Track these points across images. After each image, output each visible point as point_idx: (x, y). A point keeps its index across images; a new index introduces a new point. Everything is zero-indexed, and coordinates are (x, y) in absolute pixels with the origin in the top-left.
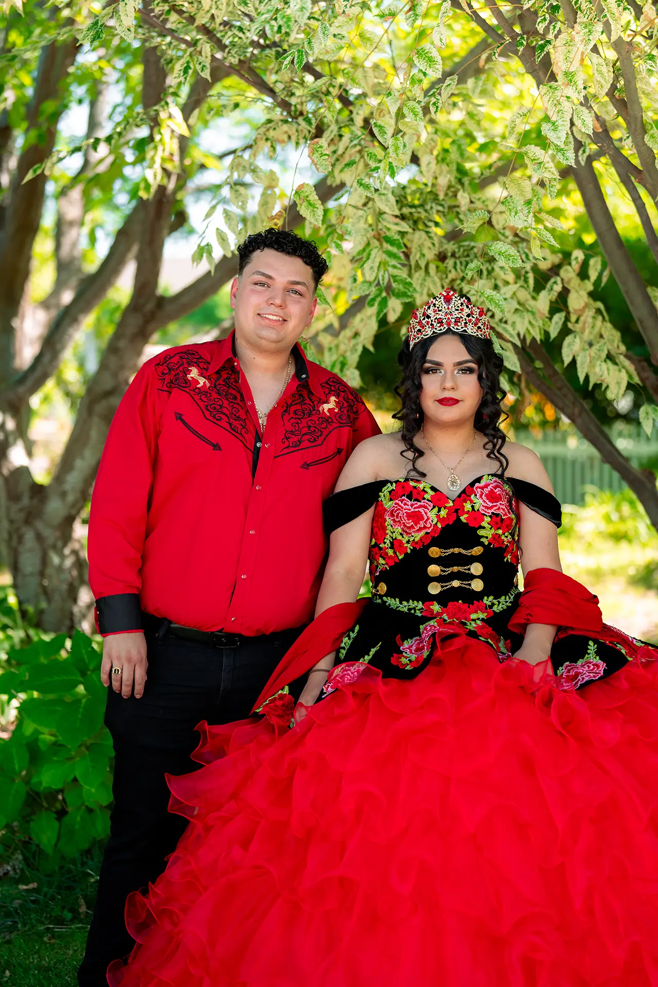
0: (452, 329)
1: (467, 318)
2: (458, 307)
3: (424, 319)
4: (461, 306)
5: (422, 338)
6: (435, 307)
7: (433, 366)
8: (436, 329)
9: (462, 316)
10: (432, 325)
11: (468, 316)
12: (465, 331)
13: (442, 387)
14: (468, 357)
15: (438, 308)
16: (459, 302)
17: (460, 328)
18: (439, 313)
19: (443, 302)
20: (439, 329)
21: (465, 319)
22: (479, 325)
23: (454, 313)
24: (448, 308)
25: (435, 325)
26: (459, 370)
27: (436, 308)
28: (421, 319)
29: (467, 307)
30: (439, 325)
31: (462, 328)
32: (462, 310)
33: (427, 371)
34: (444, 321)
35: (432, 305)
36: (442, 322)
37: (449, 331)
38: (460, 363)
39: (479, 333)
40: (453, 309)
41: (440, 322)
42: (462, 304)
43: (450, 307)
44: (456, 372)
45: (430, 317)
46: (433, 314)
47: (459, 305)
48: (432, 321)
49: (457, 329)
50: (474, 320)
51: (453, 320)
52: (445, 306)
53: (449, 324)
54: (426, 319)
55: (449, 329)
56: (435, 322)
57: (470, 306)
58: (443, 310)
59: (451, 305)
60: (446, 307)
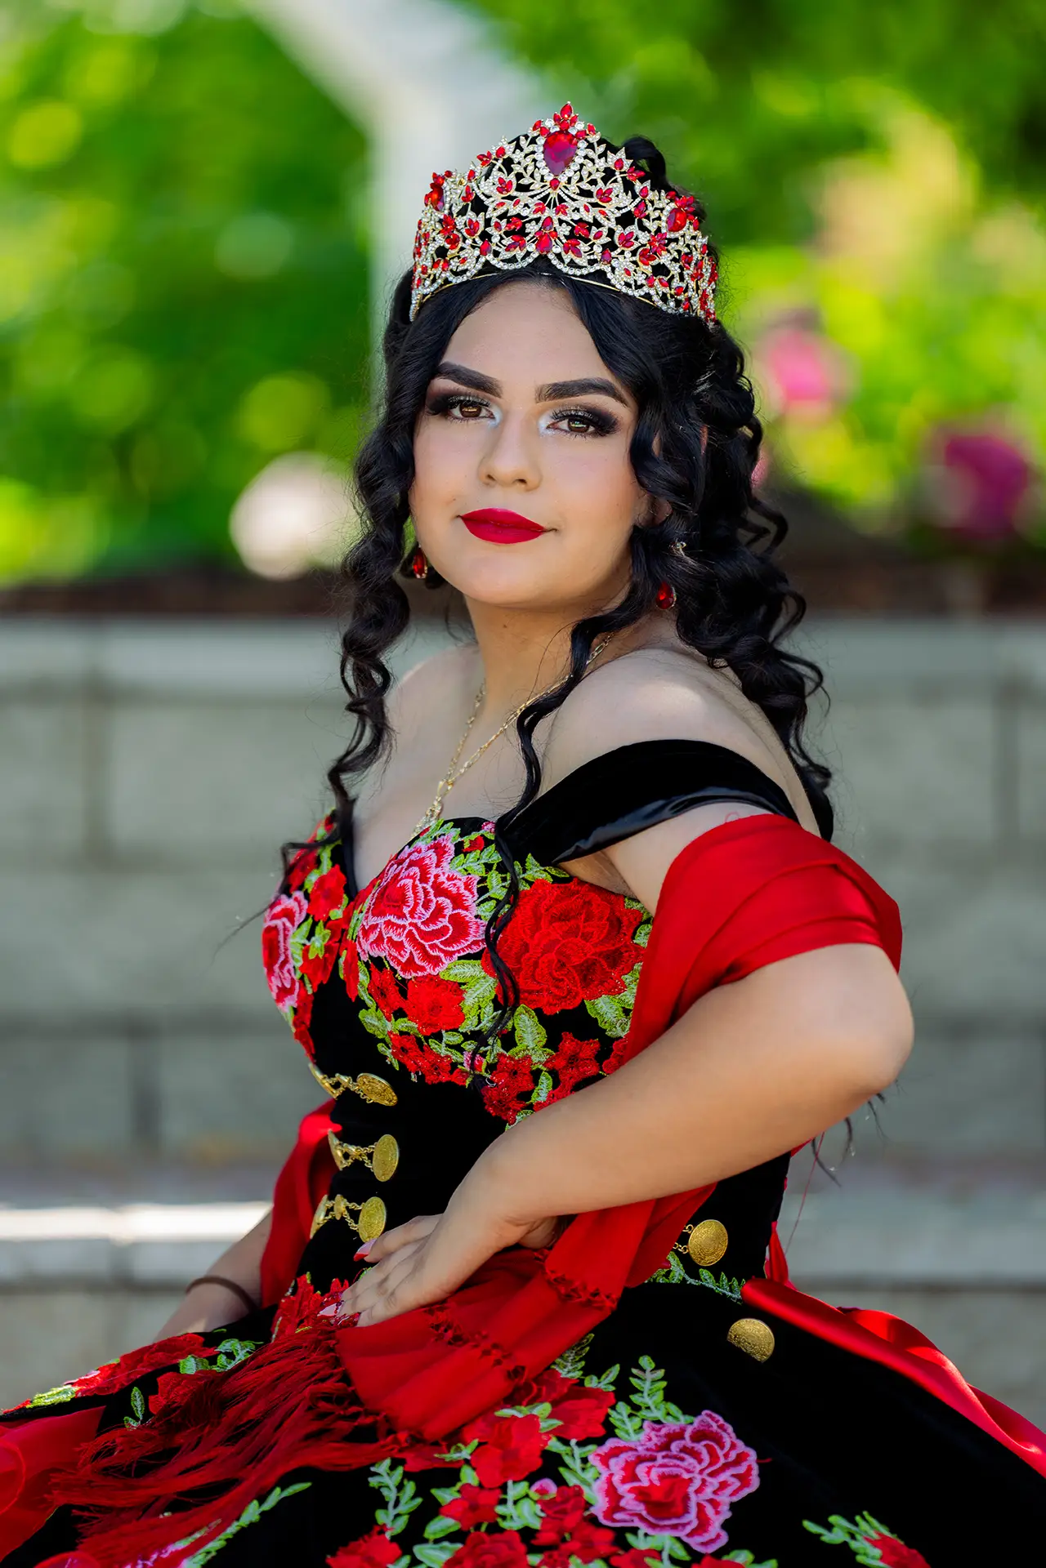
0: (555, 262)
1: (619, 230)
2: (593, 182)
3: (462, 212)
4: (605, 180)
5: (446, 281)
6: (510, 171)
7: (463, 388)
8: (496, 254)
9: (601, 218)
10: (486, 236)
11: (625, 220)
12: (601, 275)
13: (485, 471)
14: (594, 368)
15: (519, 176)
16: (601, 164)
17: (580, 263)
18: (521, 195)
19: (540, 156)
20: (508, 255)
21: (611, 233)
22: (665, 259)
23: (570, 204)
24: (555, 184)
25: (495, 240)
26: (559, 417)
27: (512, 177)
28: (455, 210)
29: (628, 187)
30: (508, 241)
31: (592, 262)
32: (605, 196)
33: (444, 406)
34: (532, 228)
35: (499, 164)
36: (522, 233)
37: (541, 269)
38: (560, 391)
39: (657, 290)
40: (573, 189)
41: (517, 232)
42: (609, 174)
43: (563, 179)
44: (545, 421)
45: (485, 209)
46: (498, 197)
47: (598, 176)
48: (488, 222)
49: (572, 264)
50: (644, 238)
51: (564, 230)
52: (546, 171)
53: (543, 241)
54: (470, 214)
55: (543, 259)
56: (498, 226)
57: (638, 186)
58: (537, 186)
59: (569, 173)
60: (549, 178)
